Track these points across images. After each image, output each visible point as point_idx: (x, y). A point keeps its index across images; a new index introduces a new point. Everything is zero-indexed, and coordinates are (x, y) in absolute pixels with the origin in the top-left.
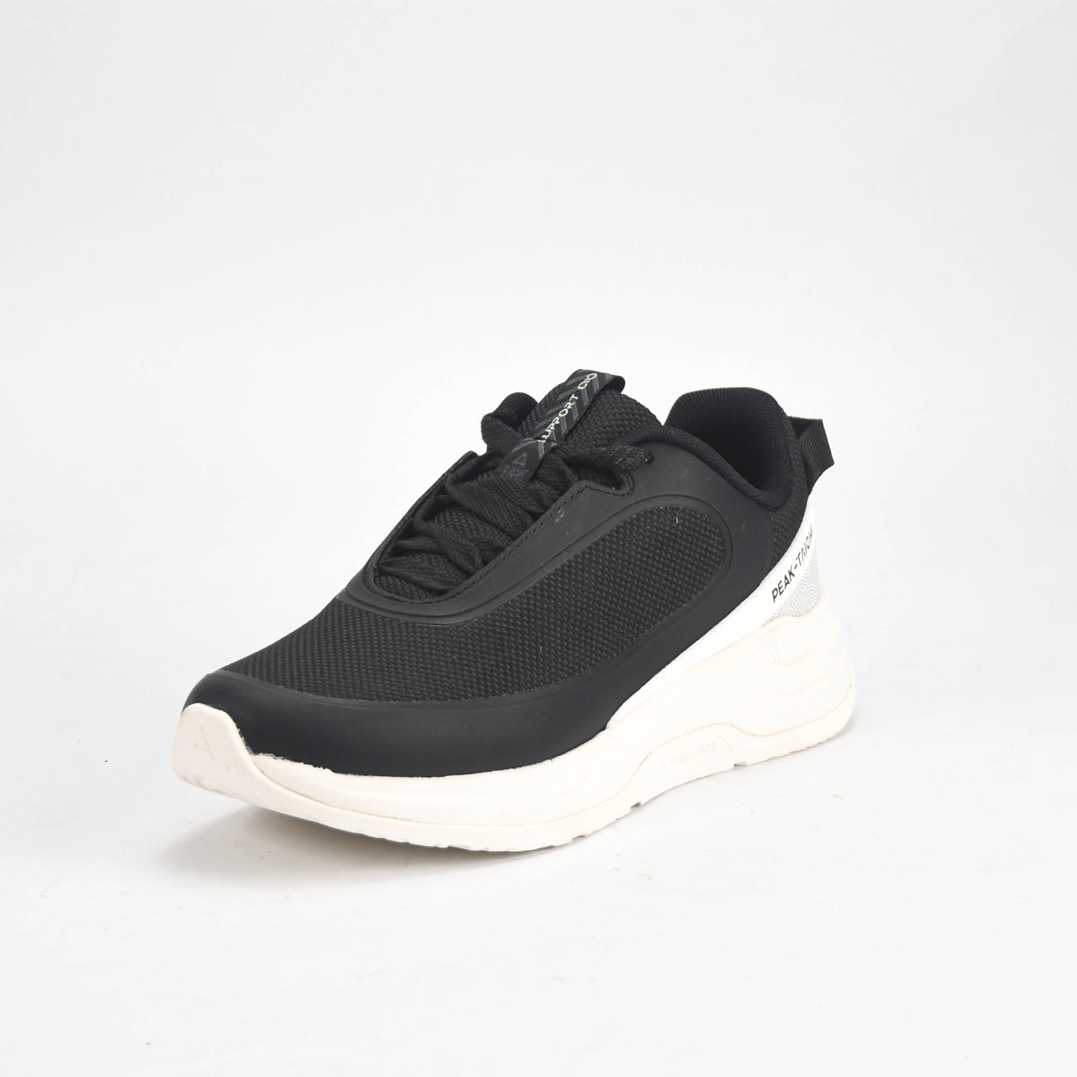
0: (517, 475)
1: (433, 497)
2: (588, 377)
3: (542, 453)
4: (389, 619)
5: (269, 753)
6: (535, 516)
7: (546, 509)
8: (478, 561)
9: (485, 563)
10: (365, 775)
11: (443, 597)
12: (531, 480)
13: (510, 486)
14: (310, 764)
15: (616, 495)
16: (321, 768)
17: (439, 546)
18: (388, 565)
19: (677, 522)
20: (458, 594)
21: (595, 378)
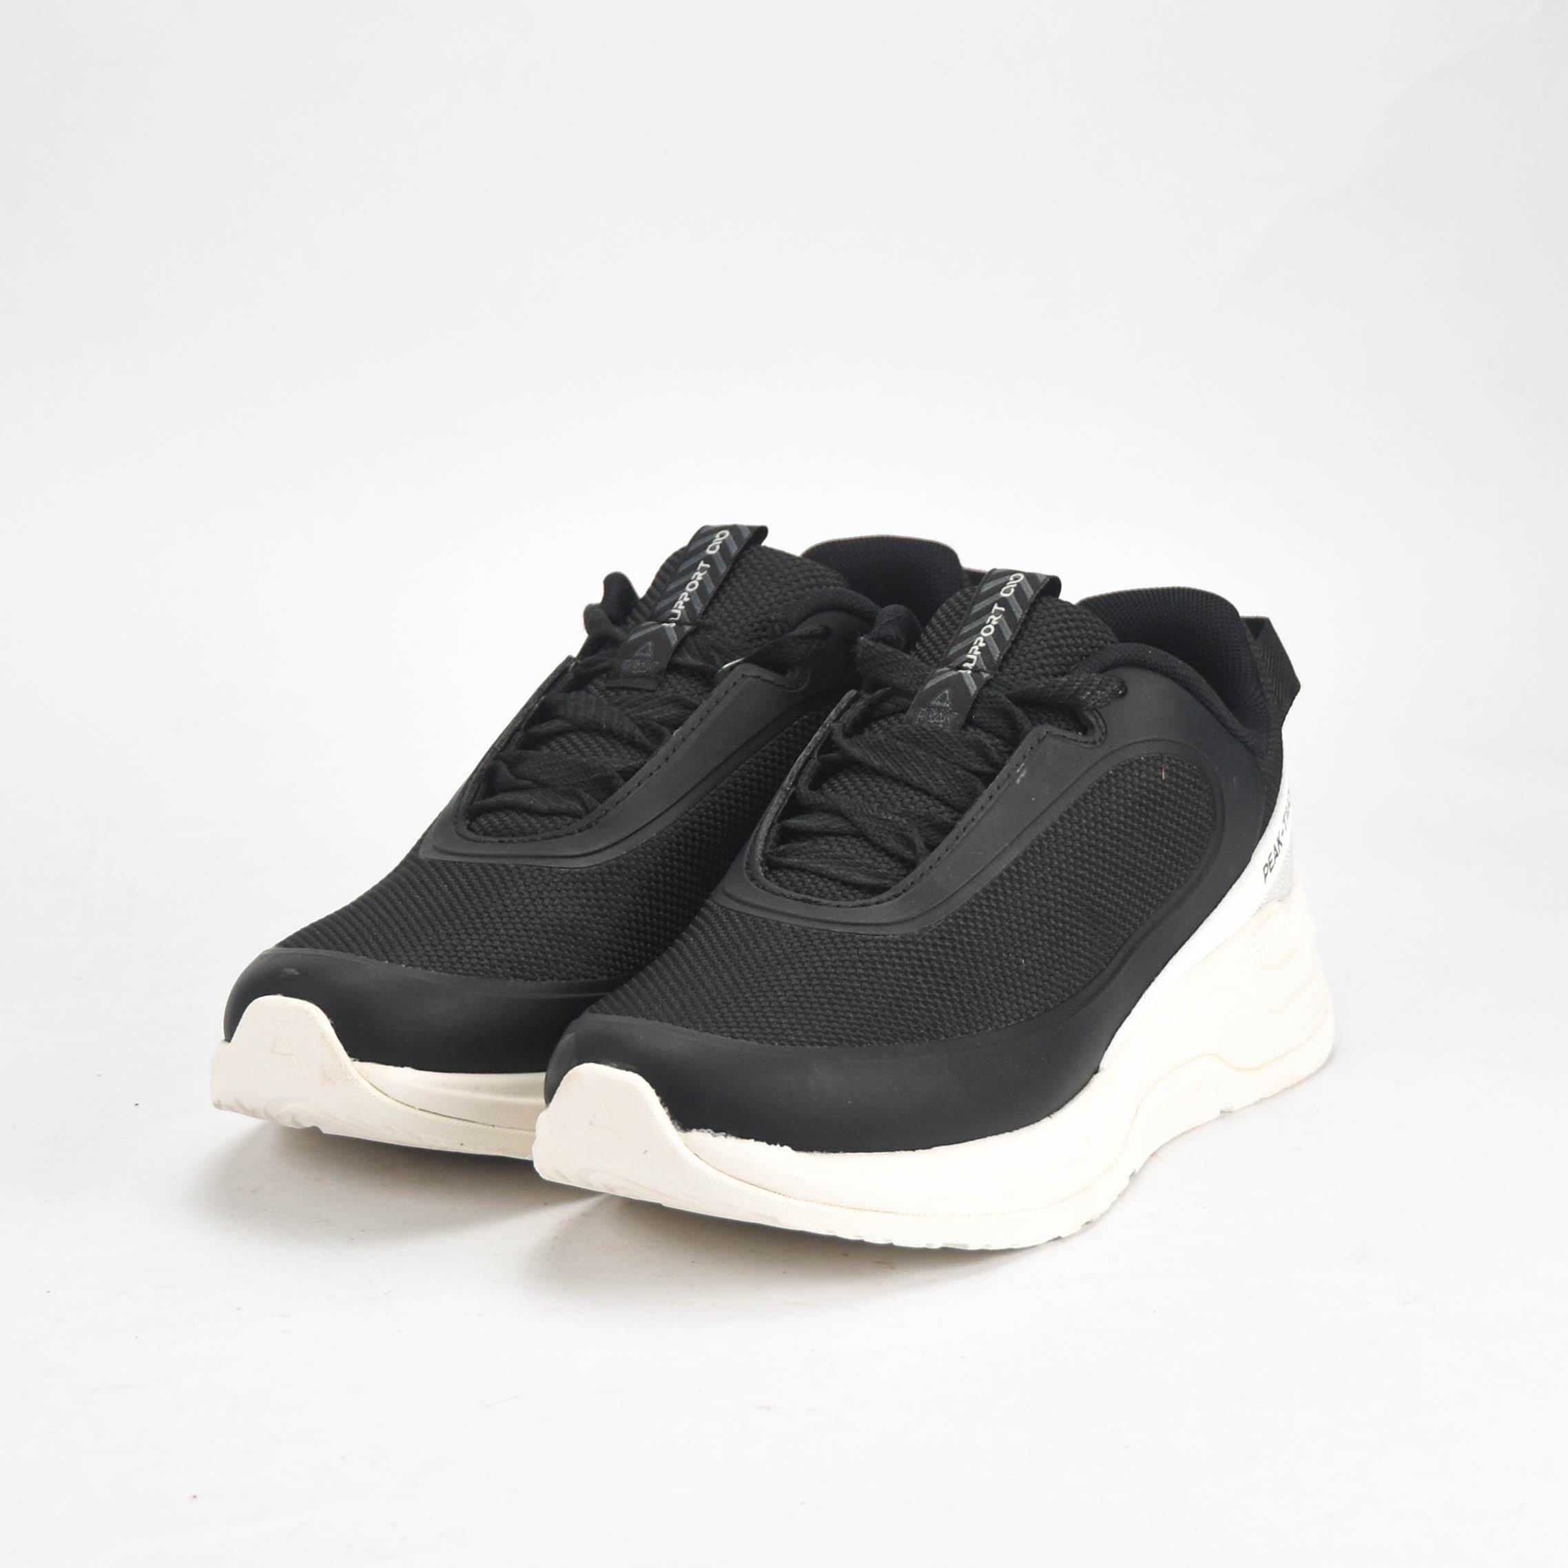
0: (942, 721)
1: (815, 756)
2: (1011, 578)
3: (973, 688)
4: (815, 931)
5: (706, 1128)
6: (987, 779)
7: (998, 767)
8: (919, 843)
9: (931, 848)
10: (834, 1152)
11: (884, 896)
12: (964, 727)
13: (937, 736)
14: (762, 1140)
15: (1086, 742)
16: (778, 1146)
17: (852, 825)
18: (780, 854)
19: (1163, 777)
20: (904, 891)
21: (1022, 581)
